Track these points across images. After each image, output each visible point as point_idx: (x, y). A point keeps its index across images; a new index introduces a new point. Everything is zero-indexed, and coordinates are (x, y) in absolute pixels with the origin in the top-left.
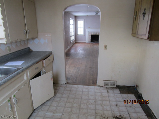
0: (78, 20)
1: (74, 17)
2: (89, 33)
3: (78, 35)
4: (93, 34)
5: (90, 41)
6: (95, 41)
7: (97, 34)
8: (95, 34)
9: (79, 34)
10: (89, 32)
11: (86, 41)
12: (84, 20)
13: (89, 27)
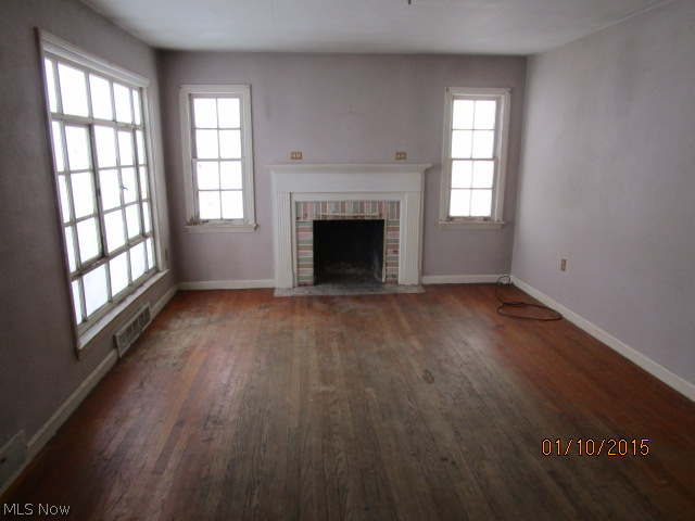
0: (187, 89)
1: (146, 61)
2: (298, 209)
3: (196, 221)
4: (331, 213)
5: (309, 272)
6: (352, 271)
7: (369, 213)
8: (349, 213)
9: (203, 216)
10: (296, 198)
11: (269, 274)
12: (246, 92)
13: (297, 157)
